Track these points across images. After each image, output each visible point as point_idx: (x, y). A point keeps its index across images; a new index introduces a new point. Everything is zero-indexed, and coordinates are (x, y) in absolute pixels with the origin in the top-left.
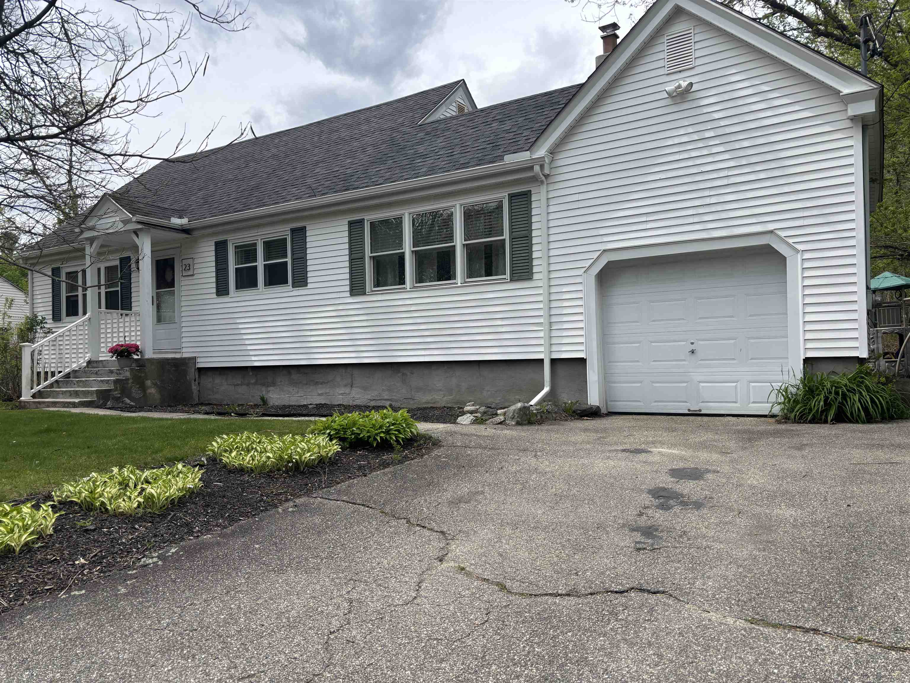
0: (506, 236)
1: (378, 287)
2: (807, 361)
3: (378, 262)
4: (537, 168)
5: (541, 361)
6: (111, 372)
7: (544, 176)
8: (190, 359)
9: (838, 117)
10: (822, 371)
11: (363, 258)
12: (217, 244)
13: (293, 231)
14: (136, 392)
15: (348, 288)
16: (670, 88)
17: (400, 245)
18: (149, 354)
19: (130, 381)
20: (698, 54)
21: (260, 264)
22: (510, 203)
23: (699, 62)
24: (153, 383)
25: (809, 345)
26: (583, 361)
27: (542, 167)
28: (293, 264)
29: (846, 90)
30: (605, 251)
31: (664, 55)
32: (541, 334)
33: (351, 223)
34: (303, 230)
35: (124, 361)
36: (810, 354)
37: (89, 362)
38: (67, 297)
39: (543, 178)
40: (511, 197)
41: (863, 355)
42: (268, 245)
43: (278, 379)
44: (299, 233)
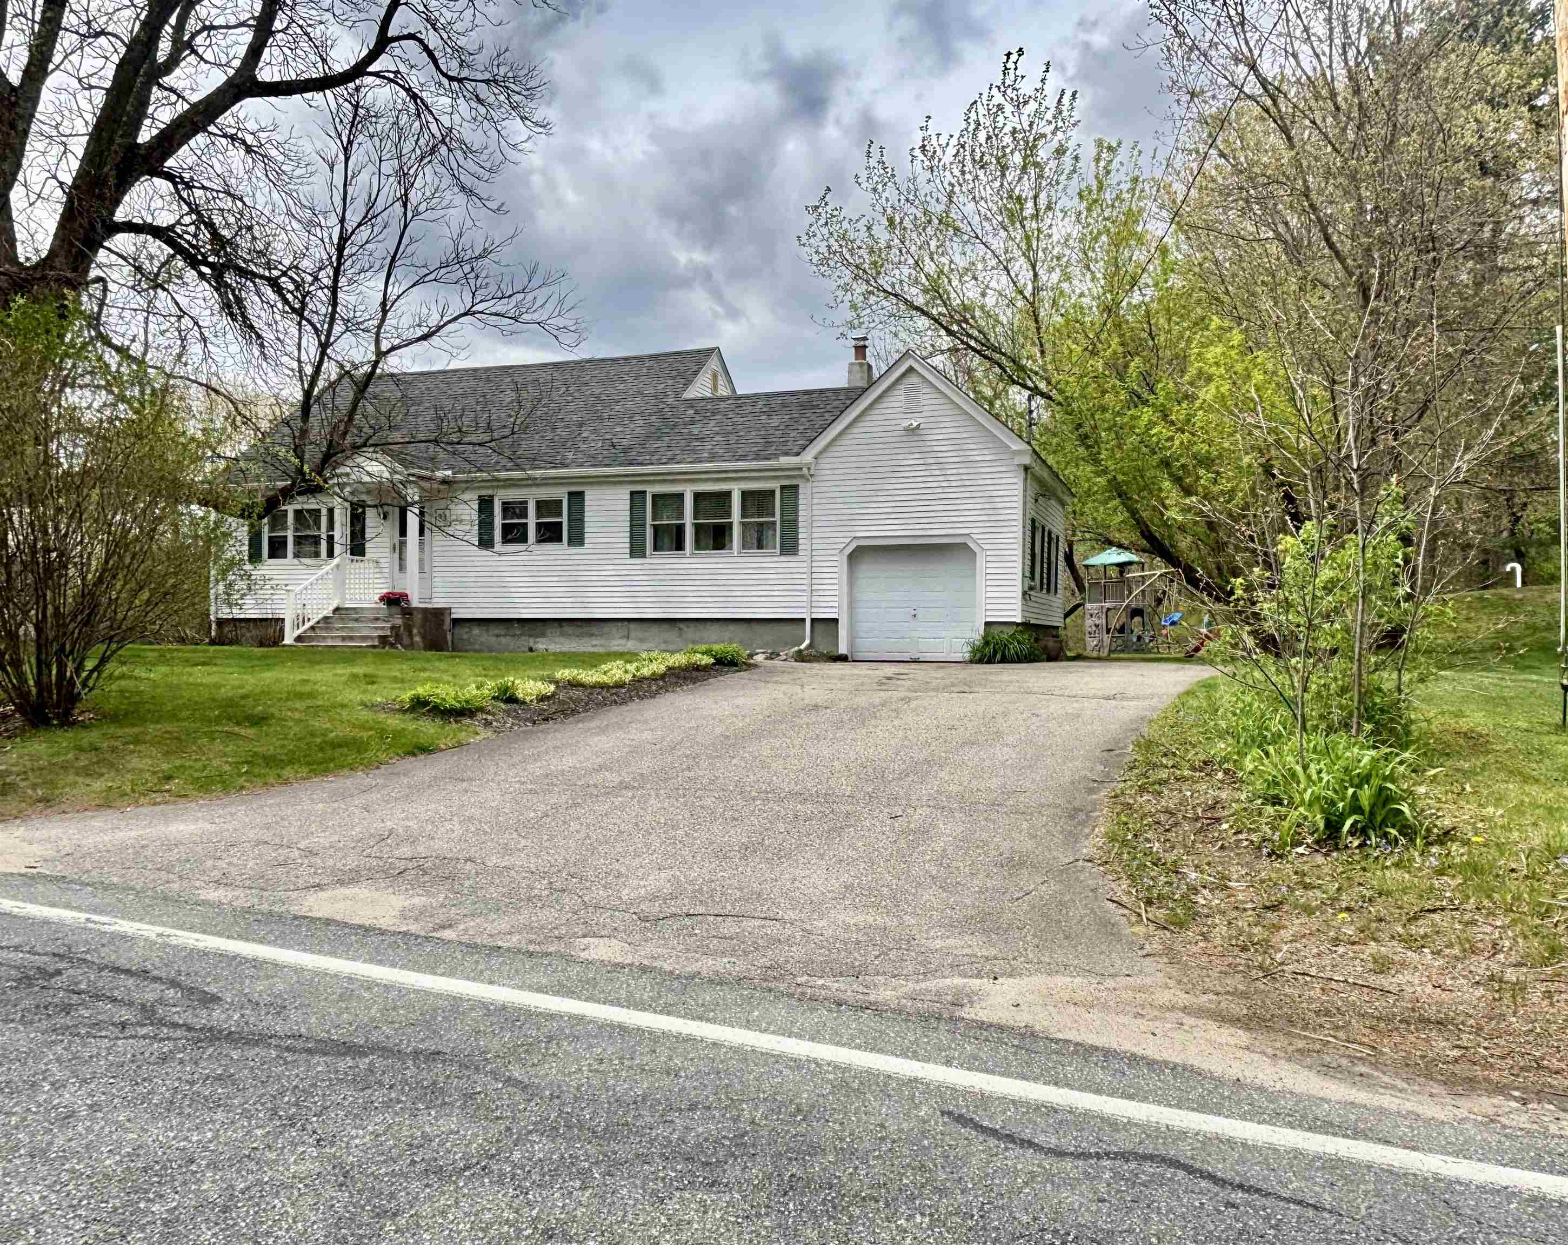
0: (777, 518)
1: (657, 551)
2: (987, 624)
3: (658, 530)
4: (805, 471)
5: (804, 620)
6: (377, 619)
7: (810, 475)
8: (446, 608)
9: (1008, 462)
10: (995, 630)
11: (644, 525)
12: (481, 498)
13: (571, 494)
14: (406, 641)
15: (628, 551)
16: (905, 424)
17: (681, 516)
18: (415, 603)
19: (401, 628)
20: (925, 402)
21: (532, 521)
22: (782, 492)
23: (926, 408)
24: (418, 633)
25: (989, 613)
26: (836, 621)
27: (808, 468)
28: (570, 526)
29: (1014, 448)
30: (853, 538)
31: (902, 398)
32: (805, 599)
33: (632, 493)
34: (581, 494)
35: (395, 609)
36: (989, 619)
37: (337, 610)
38: (270, 538)
39: (809, 477)
40: (783, 488)
41: (1019, 621)
42: (540, 505)
43: (548, 631)
44: (577, 498)
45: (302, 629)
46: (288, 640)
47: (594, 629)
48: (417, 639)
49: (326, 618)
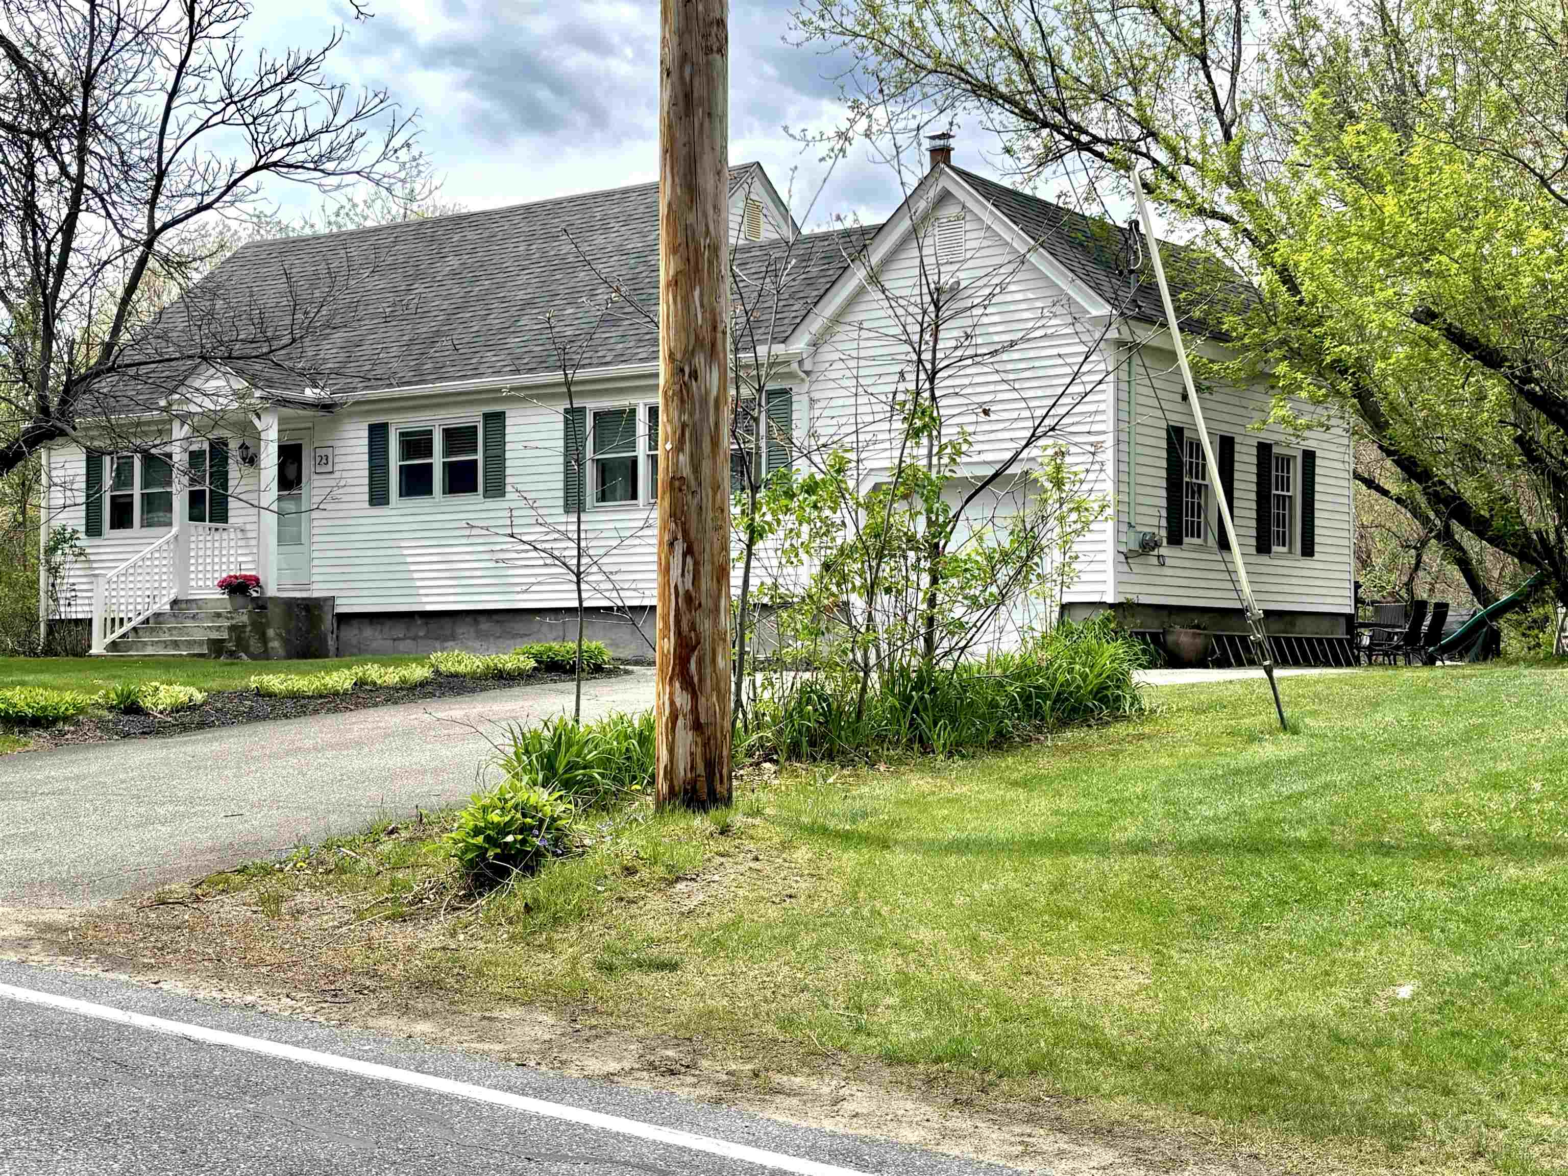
0: (763, 442)
1: (603, 500)
2: (1063, 607)
3: (603, 468)
4: (795, 365)
6: (218, 615)
7: (804, 372)
8: (326, 599)
10: (1077, 617)
11: (583, 461)
12: (372, 428)
13: (487, 416)
14: (255, 645)
15: (561, 502)
17: (632, 446)
18: (272, 591)
19: (248, 629)
20: (969, 245)
21: (437, 460)
22: (767, 402)
24: (277, 634)
25: (1065, 589)
27: (800, 362)
28: (485, 465)
29: (1093, 311)
30: (871, 470)
31: (935, 240)
33: (567, 412)
34: (500, 417)
35: (240, 599)
36: (1066, 600)
37: (175, 603)
38: (113, 498)
39: (803, 375)
40: (769, 394)
41: (1110, 599)
42: (450, 434)
43: (460, 631)
44: (495, 421)
45: (119, 632)
46: (98, 647)
47: (519, 626)
48: (275, 644)
49: (157, 615)
